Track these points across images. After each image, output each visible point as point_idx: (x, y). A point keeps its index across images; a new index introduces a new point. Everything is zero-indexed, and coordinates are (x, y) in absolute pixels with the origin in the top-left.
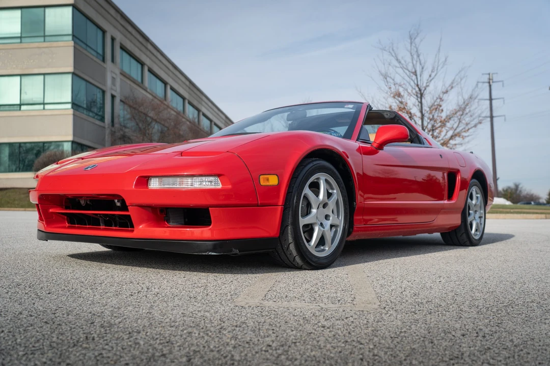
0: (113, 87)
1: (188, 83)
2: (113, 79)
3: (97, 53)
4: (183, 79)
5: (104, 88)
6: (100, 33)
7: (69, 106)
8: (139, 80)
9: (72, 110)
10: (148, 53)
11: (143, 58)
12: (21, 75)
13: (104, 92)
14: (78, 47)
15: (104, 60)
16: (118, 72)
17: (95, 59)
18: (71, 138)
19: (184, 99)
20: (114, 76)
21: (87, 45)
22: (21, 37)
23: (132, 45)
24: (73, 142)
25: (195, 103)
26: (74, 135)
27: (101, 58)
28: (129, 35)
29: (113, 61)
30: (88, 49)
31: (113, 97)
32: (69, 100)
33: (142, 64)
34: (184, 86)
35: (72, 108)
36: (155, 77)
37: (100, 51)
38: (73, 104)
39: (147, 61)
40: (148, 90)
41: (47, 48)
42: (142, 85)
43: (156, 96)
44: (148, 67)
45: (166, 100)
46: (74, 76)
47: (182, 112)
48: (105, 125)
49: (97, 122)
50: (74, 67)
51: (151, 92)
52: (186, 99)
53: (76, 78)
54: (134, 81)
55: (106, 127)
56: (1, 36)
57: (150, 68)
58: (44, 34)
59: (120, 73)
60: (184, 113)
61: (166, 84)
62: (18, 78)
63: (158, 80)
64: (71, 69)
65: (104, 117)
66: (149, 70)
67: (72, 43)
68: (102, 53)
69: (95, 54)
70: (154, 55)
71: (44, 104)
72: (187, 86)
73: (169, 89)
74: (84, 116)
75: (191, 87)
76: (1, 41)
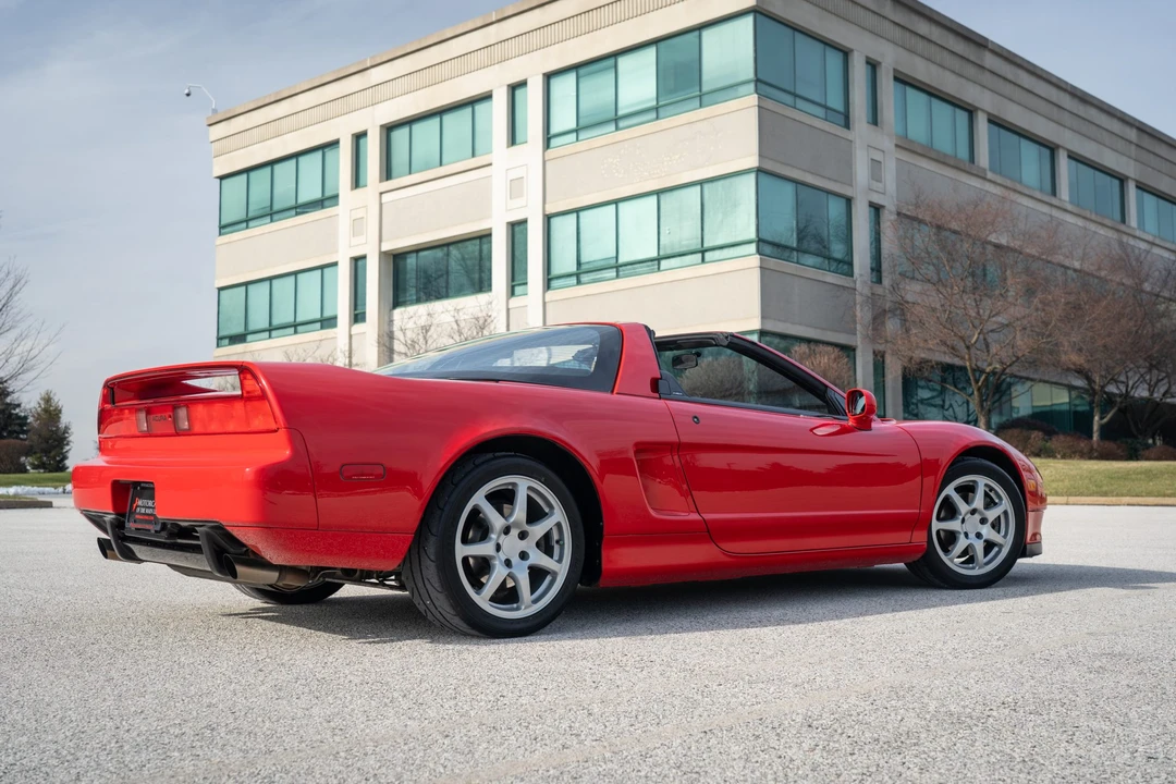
0: (876, 185)
1: (1132, 134)
2: (876, 165)
3: (827, 107)
4: (1116, 126)
5: (848, 192)
6: (834, 60)
7: (753, 248)
8: (963, 153)
9: (758, 256)
10: (987, 78)
11: (971, 94)
12: (658, 193)
13: (849, 201)
14: (770, 104)
15: (847, 126)
16: (888, 144)
17: (819, 124)
18: (756, 324)
19: (1122, 180)
20: (878, 156)
21: (796, 96)
22: (657, 109)
23: (934, 68)
24: (763, 332)
25: (1164, 185)
26: (764, 317)
27: (841, 120)
28: (920, 45)
29: (875, 120)
30: (800, 104)
31: (876, 209)
32: (753, 235)
33: (971, 112)
34: (1120, 144)
35: (759, 251)
36: (1016, 137)
37: (836, 102)
38: (761, 242)
39: (984, 100)
40: (990, 175)
41: (705, 122)
42: (969, 165)
43: (1018, 187)
44: (989, 114)
45: (1054, 193)
46: (762, 176)
47: (1117, 216)
48: (855, 282)
49: (831, 278)
50: (760, 155)
51: (999, 179)
52: (1127, 178)
53: (765, 180)
54: (941, 160)
55: (858, 286)
56: (620, 113)
57: (995, 113)
58: (700, 91)
59: (897, 146)
60: (1123, 220)
61: (1052, 149)
62: (654, 199)
63: (1024, 143)
64: (752, 161)
65: (851, 264)
66: (994, 121)
67: (753, 99)
68: (840, 107)
69: (820, 111)
70: (1005, 79)
71: (703, 252)
72: (1131, 142)
73: (1063, 162)
74: (790, 267)
75: (1147, 142)
76: (622, 124)
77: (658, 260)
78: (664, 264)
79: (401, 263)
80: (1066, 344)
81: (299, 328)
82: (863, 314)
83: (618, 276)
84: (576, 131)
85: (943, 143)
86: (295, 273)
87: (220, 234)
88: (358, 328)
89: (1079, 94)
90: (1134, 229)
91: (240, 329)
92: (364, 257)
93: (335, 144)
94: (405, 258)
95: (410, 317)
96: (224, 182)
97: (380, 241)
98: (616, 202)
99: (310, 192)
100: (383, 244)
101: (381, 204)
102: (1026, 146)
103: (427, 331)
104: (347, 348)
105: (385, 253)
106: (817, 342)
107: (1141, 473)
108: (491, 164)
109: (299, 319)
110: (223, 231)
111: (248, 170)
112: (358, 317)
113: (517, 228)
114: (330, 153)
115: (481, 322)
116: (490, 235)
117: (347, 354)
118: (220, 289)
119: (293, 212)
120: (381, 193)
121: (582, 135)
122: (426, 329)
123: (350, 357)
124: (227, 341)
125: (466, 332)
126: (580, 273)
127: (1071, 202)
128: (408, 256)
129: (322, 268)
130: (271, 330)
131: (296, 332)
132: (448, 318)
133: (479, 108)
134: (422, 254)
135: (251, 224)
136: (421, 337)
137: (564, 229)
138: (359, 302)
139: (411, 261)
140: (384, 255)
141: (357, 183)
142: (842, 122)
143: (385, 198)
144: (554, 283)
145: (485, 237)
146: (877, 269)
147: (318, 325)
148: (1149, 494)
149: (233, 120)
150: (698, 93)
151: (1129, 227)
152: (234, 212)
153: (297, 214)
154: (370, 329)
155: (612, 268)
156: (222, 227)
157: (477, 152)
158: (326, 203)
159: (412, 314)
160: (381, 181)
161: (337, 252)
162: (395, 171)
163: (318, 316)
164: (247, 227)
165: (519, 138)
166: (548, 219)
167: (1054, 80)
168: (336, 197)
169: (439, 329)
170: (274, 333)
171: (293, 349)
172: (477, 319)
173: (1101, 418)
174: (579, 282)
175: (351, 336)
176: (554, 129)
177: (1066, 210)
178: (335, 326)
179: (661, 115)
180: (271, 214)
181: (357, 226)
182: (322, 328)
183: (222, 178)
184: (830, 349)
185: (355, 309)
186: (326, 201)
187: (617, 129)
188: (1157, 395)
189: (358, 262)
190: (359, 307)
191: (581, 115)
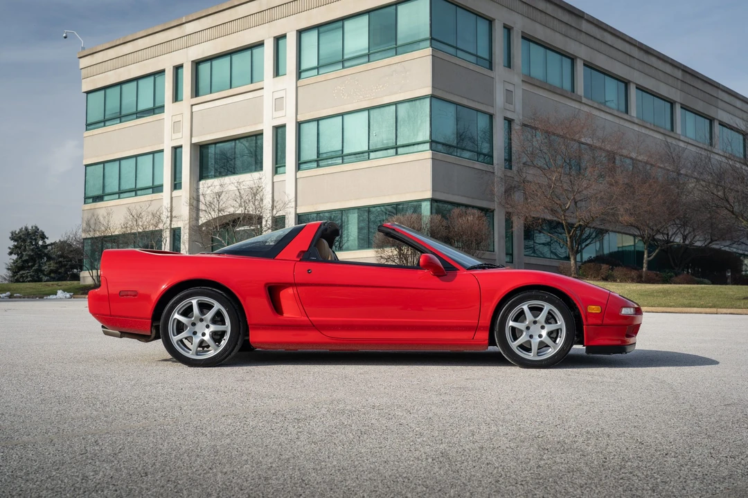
0: (508, 106)
1: (679, 74)
2: (509, 93)
3: (477, 56)
4: (668, 69)
5: (490, 110)
6: (483, 26)
7: (427, 146)
8: (567, 86)
9: (431, 151)
10: (583, 37)
11: (572, 47)
12: (369, 109)
13: (491, 116)
14: (440, 54)
15: (491, 68)
16: (517, 80)
17: (472, 67)
18: (429, 195)
19: (672, 103)
20: (511, 88)
21: (457, 48)
22: (368, 55)
23: (548, 31)
24: (433, 200)
25: (700, 106)
26: (434, 190)
27: (487, 64)
28: (539, 16)
29: (509, 64)
30: (460, 54)
31: (509, 121)
32: (427, 138)
33: (573, 59)
34: (671, 80)
35: (431, 148)
36: (602, 75)
37: (483, 53)
38: (433, 143)
39: (582, 52)
40: (584, 100)
41: (399, 64)
42: (571, 94)
43: (603, 107)
44: (584, 61)
45: (627, 112)
46: (434, 100)
47: (668, 127)
48: (494, 168)
49: (478, 166)
50: (433, 87)
51: (589, 102)
52: (675, 102)
53: (437, 103)
54: (553, 90)
55: (496, 171)
56: (346, 57)
57: (588, 60)
58: (396, 44)
59: (523, 81)
60: (672, 129)
61: (626, 83)
62: (366, 113)
63: (608, 79)
64: (428, 91)
65: (492, 157)
66: (587, 65)
67: (429, 51)
68: (486, 56)
69: (473, 59)
70: (595, 38)
71: (396, 148)
72: (678, 79)
73: (633, 90)
74: (451, 158)
75: (689, 79)
76: (347, 64)
77: (369, 151)
78: (372, 155)
79: (204, 151)
80: (622, 210)
81: (139, 192)
82: (499, 189)
83: (343, 163)
84: (318, 68)
85: (554, 80)
86: (136, 156)
87: (87, 130)
88: (176, 193)
89: (644, 48)
90: (679, 135)
91: (99, 193)
92: (181, 147)
93: (162, 72)
94: (208, 148)
95: (209, 187)
96: (90, 95)
97: (191, 136)
98: (342, 115)
99: (146, 103)
100: (193, 139)
101: (192, 113)
102: (608, 80)
103: (219, 196)
104: (169, 205)
105: (194, 144)
106: (467, 206)
107: (661, 291)
108: (263, 88)
109: (138, 186)
110: (88, 128)
111: (105, 88)
112: (176, 185)
113: (279, 130)
114: (159, 79)
115: (255, 191)
116: (262, 134)
117: (169, 210)
118: (86, 166)
119: (135, 116)
120: (192, 105)
121: (322, 71)
122: (219, 195)
123: (171, 211)
124: (91, 200)
125: (245, 197)
126: (320, 160)
127: (637, 118)
128: (210, 146)
129: (153, 153)
130: (120, 193)
131: (136, 195)
132: (232, 188)
133: (256, 51)
134: (218, 145)
135: (107, 123)
136: (215, 200)
137: (309, 131)
138: (178, 176)
139: (212, 150)
140: (193, 146)
141: (176, 97)
142: (488, 66)
143: (195, 108)
144: (303, 166)
145: (259, 135)
146: (509, 160)
147: (151, 190)
148: (659, 305)
149: (95, 55)
150: (395, 46)
151: (676, 133)
152: (96, 115)
153: (137, 118)
154: (184, 194)
155: (339, 157)
156: (88, 125)
157: (254, 80)
158: (156, 111)
159: (209, 185)
160: (192, 97)
161: (163, 143)
162: (201, 91)
163: (151, 185)
164: (104, 126)
165: (281, 71)
166: (299, 125)
167: (627, 39)
168: (163, 106)
169: (227, 195)
170: (122, 195)
171: (133, 205)
172: (252, 189)
173: (649, 257)
174: (318, 166)
175: (172, 198)
176: (304, 67)
177: (634, 123)
178: (162, 191)
179: (371, 60)
180: (121, 117)
181: (176, 126)
182: (153, 193)
183: (88, 93)
184: (476, 211)
185: (175, 180)
186: (157, 109)
187: (343, 67)
188: (687, 242)
189: (176, 150)
190: (177, 180)
191: (321, 58)
